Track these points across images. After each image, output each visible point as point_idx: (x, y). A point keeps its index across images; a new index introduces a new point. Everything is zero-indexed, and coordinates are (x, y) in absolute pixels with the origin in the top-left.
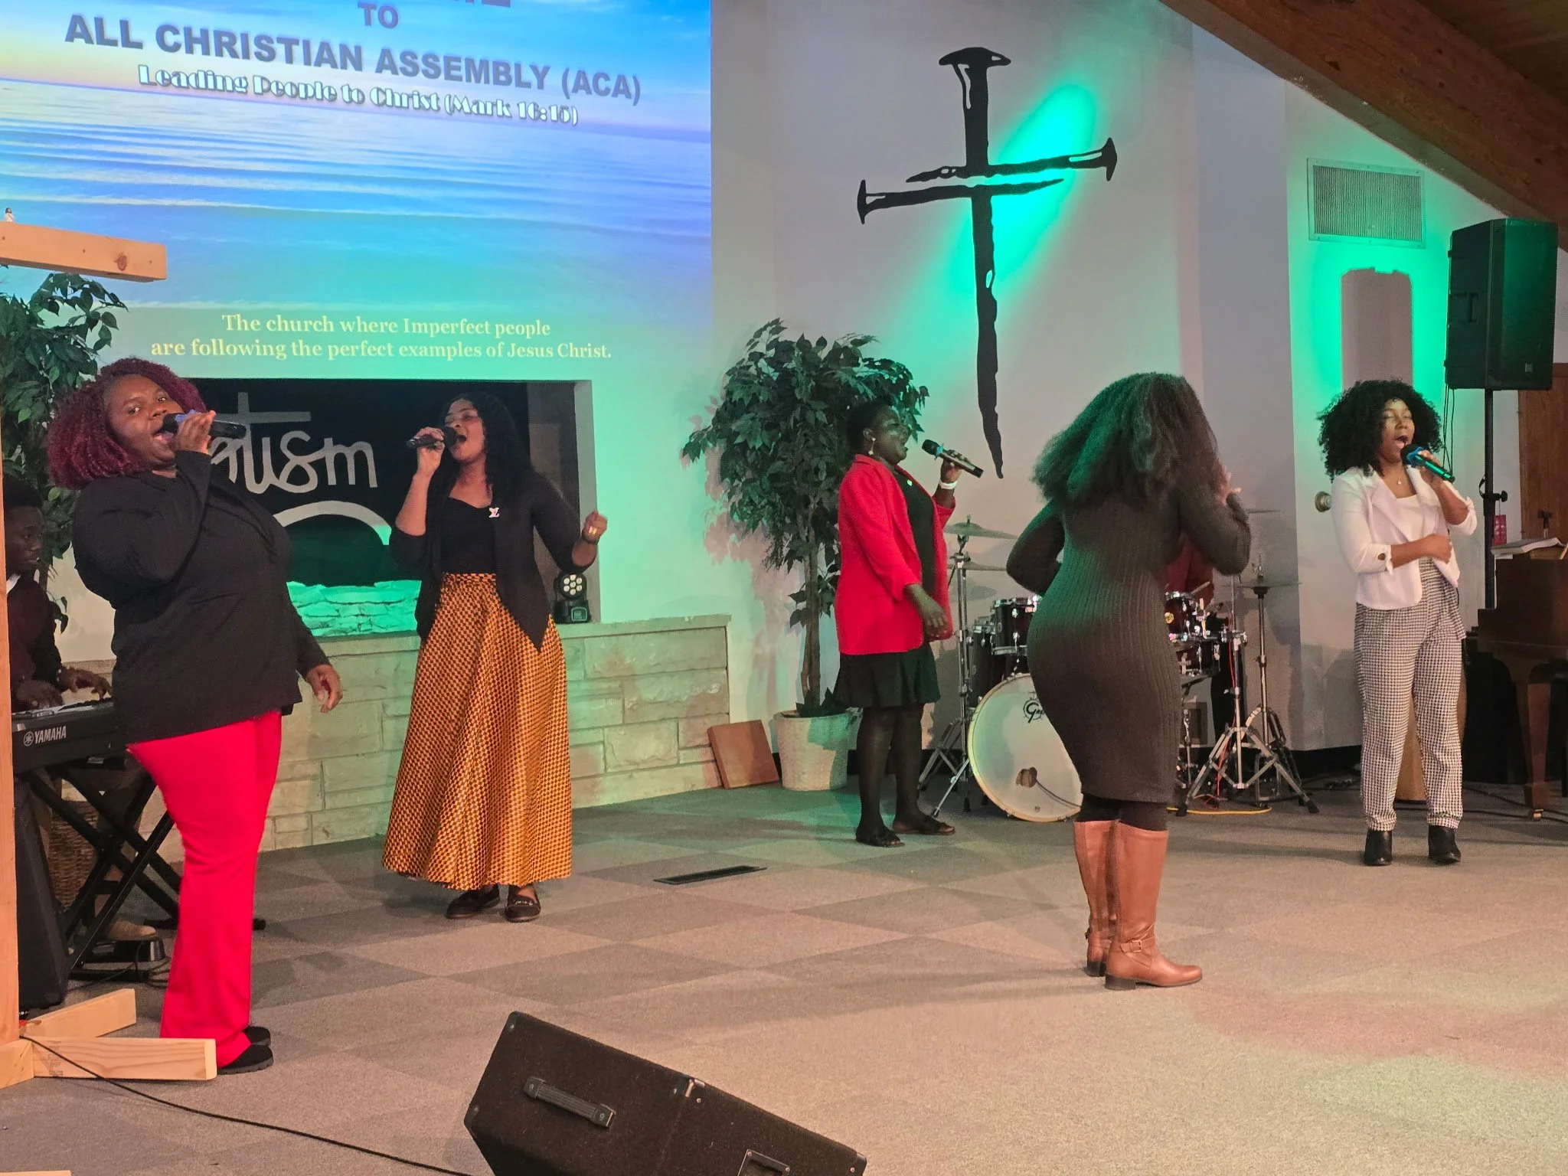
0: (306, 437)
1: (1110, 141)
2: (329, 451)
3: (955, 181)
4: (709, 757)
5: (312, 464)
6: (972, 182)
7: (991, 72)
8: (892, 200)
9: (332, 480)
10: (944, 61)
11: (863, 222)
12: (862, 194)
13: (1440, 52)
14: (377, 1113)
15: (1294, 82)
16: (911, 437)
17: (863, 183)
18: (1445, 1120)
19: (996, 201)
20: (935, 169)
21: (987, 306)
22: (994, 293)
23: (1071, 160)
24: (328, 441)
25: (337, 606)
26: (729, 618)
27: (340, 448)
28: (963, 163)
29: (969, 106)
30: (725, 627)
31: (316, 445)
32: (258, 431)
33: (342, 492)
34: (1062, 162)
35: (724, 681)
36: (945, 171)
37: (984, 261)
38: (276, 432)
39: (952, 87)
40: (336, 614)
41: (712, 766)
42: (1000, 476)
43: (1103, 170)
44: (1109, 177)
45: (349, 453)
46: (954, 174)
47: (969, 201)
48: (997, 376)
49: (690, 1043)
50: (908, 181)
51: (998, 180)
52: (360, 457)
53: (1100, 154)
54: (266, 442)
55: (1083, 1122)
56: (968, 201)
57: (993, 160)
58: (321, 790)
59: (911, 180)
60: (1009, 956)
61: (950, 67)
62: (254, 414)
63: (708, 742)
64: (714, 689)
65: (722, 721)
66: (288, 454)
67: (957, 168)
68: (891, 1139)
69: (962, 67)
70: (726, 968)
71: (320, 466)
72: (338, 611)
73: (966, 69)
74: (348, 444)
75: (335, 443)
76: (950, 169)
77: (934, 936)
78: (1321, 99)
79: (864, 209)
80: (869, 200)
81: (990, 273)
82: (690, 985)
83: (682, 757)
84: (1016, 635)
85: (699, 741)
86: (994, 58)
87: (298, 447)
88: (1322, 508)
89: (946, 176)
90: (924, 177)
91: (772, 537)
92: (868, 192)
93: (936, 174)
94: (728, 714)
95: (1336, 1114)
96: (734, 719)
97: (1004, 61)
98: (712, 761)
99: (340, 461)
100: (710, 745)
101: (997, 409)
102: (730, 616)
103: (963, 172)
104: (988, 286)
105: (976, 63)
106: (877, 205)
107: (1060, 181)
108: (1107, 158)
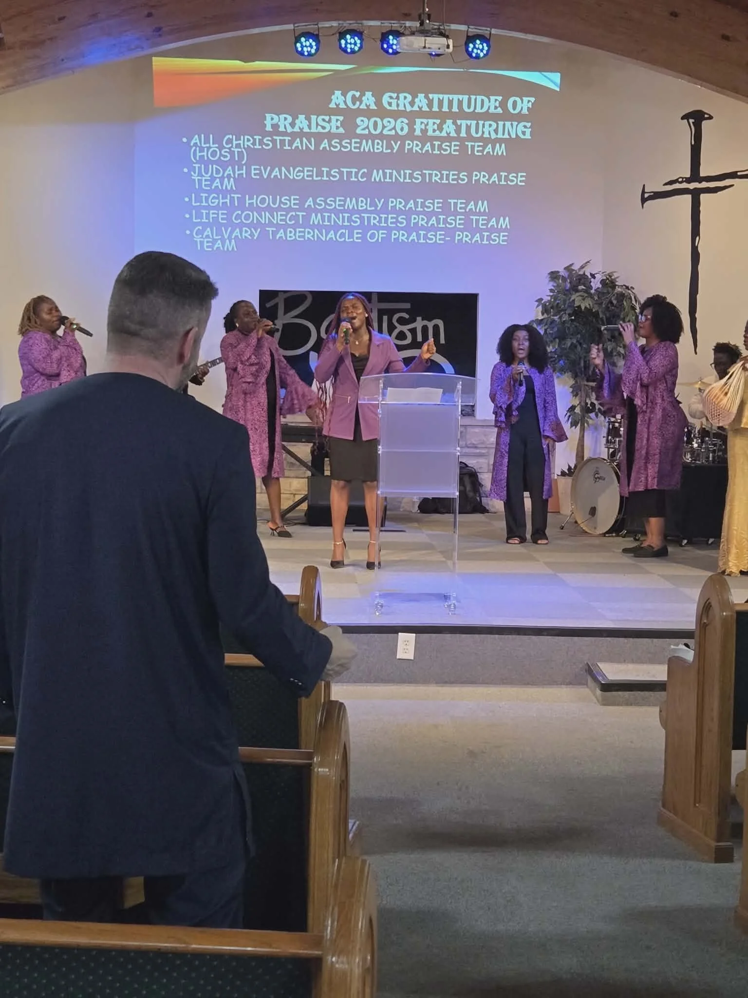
0: (407, 316)
2: (419, 323)
3: (685, 185)
5: (409, 330)
6: (693, 186)
7: (705, 124)
8: (657, 195)
9: (420, 339)
10: (683, 118)
11: (643, 207)
12: (643, 192)
17: (644, 185)
19: (703, 197)
20: (676, 178)
21: (695, 257)
23: (739, 174)
24: (419, 319)
27: (425, 322)
28: (688, 175)
29: (693, 143)
31: (413, 320)
32: (381, 313)
34: (733, 175)
36: (681, 180)
37: (695, 232)
38: (391, 313)
39: (685, 131)
42: (695, 354)
45: (430, 325)
46: (685, 181)
48: (698, 296)
50: (664, 185)
51: (704, 185)
52: (436, 328)
54: (385, 318)
56: (688, 197)
57: (703, 174)
59: (666, 184)
61: (686, 120)
62: (380, 304)
66: (396, 324)
67: (685, 178)
69: (691, 121)
71: (413, 331)
73: (693, 123)
74: (430, 320)
75: (422, 320)
76: (683, 178)
79: (644, 200)
80: (646, 195)
81: (698, 238)
86: (706, 116)
87: (402, 321)
89: (681, 183)
90: (671, 183)
92: (646, 191)
93: (676, 181)
97: (711, 118)
99: (425, 329)
101: (696, 315)
103: (688, 181)
104: (696, 245)
105: (697, 118)
106: (651, 198)
107: (732, 185)
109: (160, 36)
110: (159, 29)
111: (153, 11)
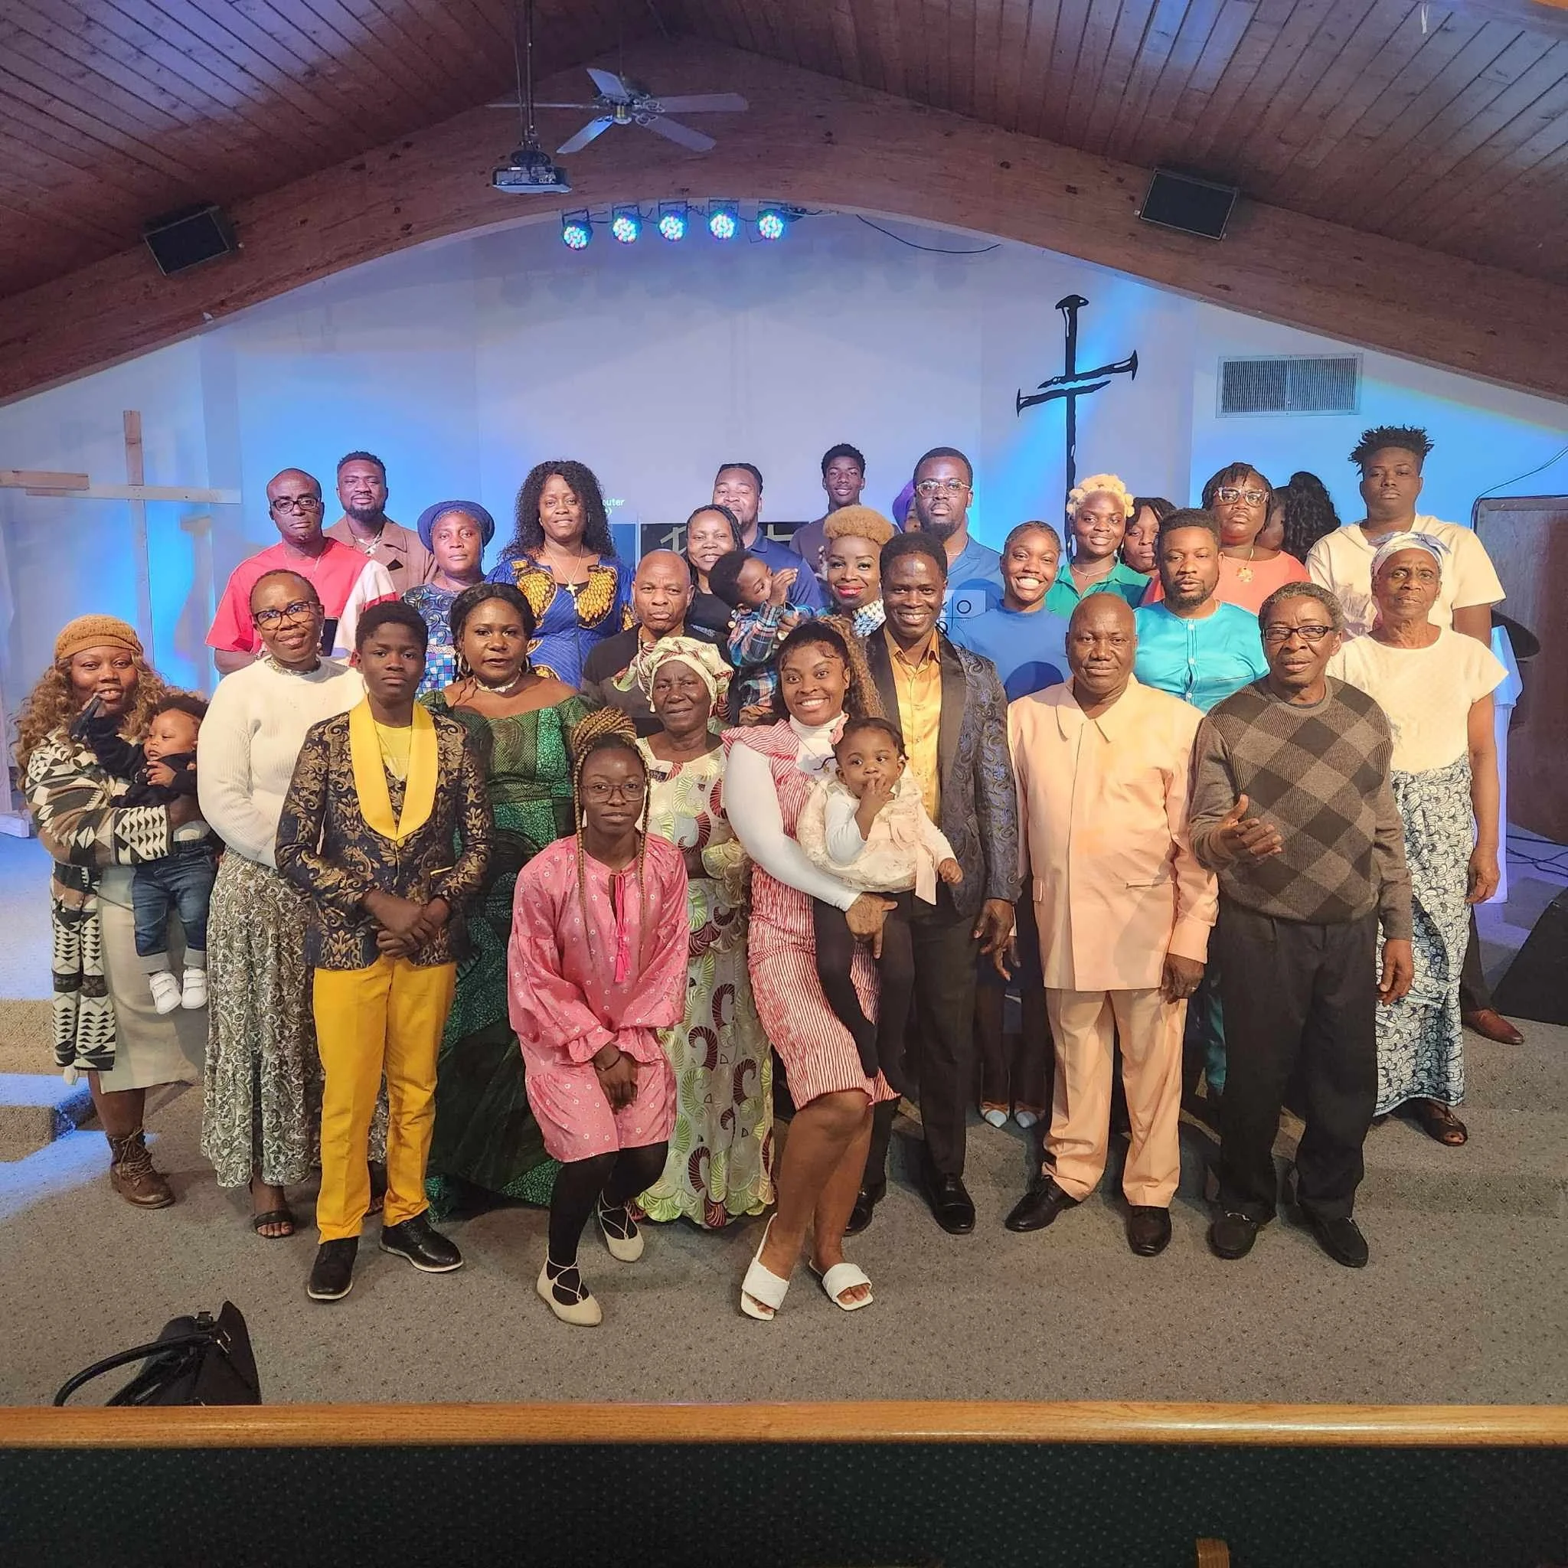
1: (1135, 352)
3: (1060, 386)
6: (1068, 386)
7: (1079, 310)
8: (1033, 400)
10: (1057, 306)
11: (1018, 415)
12: (1019, 398)
17: (1020, 391)
19: (1078, 398)
20: (1050, 379)
21: (1071, 470)
23: (1114, 367)
28: (1064, 374)
29: (1068, 337)
34: (1110, 369)
36: (1055, 380)
37: (1071, 441)
39: (1060, 324)
43: (1131, 373)
44: (1133, 377)
46: (1059, 382)
47: (1064, 399)
50: (1038, 388)
51: (1080, 383)
53: (1129, 362)
57: (1078, 371)
61: (1060, 310)
67: (1061, 377)
69: (1066, 309)
73: (1068, 311)
76: (1057, 378)
79: (1019, 407)
80: (1021, 402)
86: (1082, 301)
89: (1055, 383)
90: (1045, 385)
92: (1021, 396)
93: (1050, 383)
97: (1086, 303)
103: (1063, 380)
104: (1072, 455)
105: (1072, 304)
106: (1027, 404)
107: (1109, 382)
108: (1132, 365)
109: (410, 234)
110: (409, 226)
111: (400, 205)
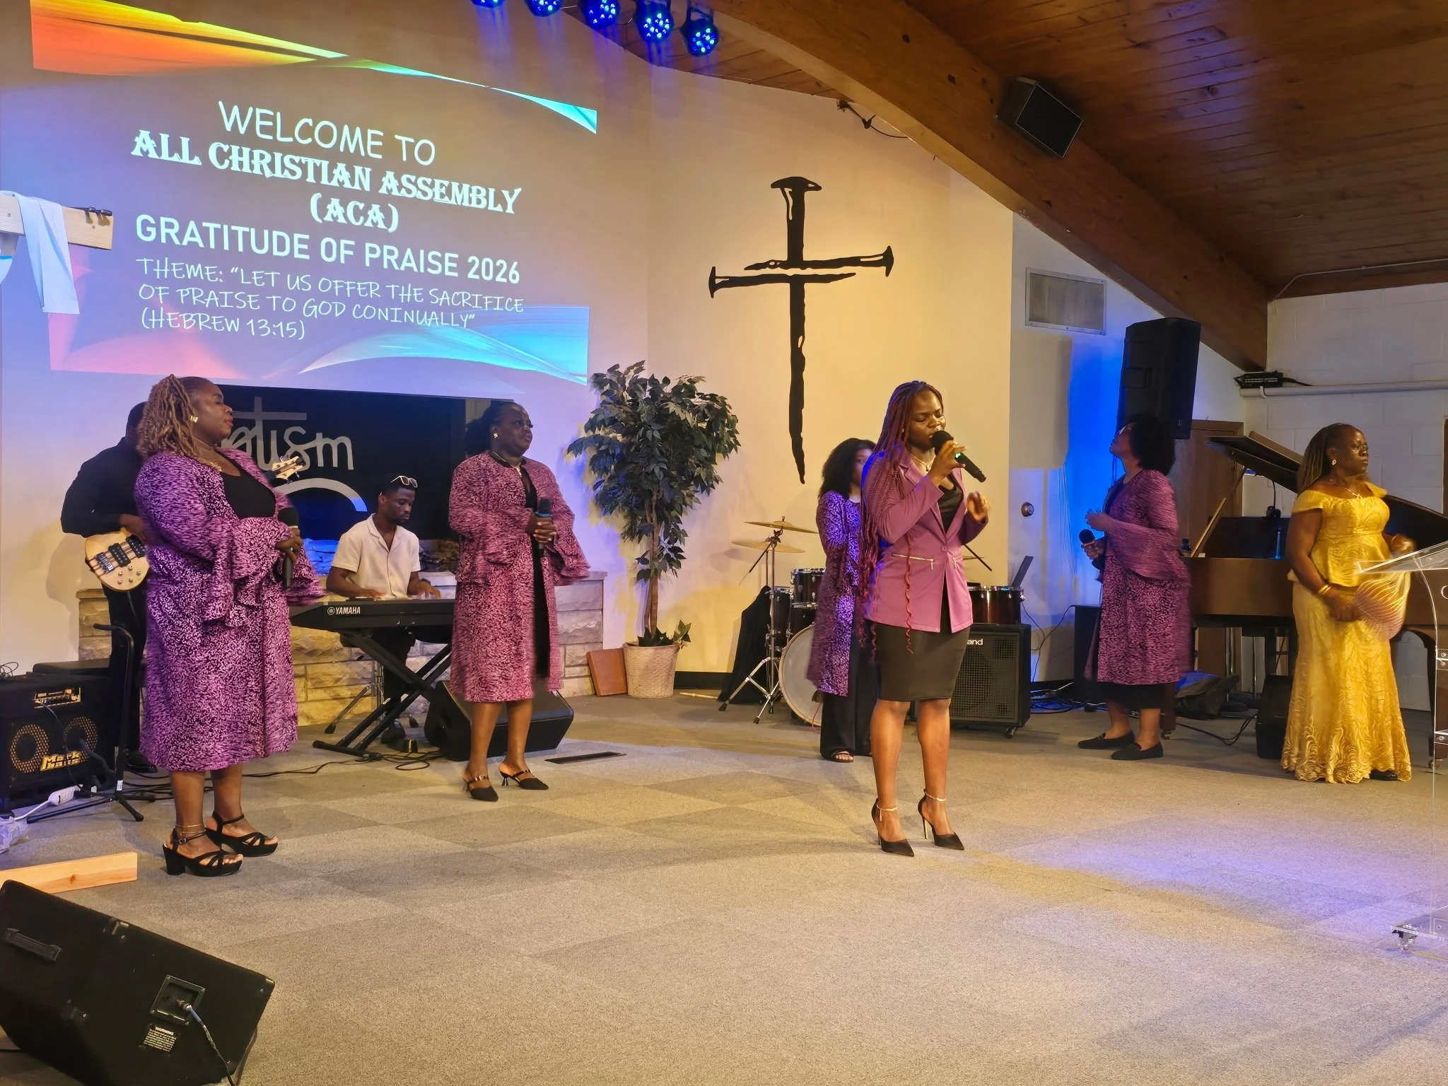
0: (303, 432)
1: (889, 248)
2: (319, 442)
3: (779, 271)
4: (586, 673)
5: (307, 451)
6: (791, 272)
7: (808, 196)
8: (733, 282)
9: (321, 463)
10: (774, 185)
11: (712, 297)
12: (713, 276)
13: (1121, 197)
14: (341, 922)
15: (1019, 213)
16: (734, 449)
17: (714, 269)
18: (1100, 948)
19: (808, 287)
20: (764, 262)
21: (798, 362)
22: (804, 351)
23: (862, 260)
24: (319, 435)
25: (321, 554)
26: (605, 574)
27: (328, 441)
28: (784, 257)
29: (791, 218)
30: (602, 581)
31: (311, 437)
32: (268, 426)
33: (328, 472)
34: (855, 261)
35: (600, 620)
36: (772, 264)
37: (797, 327)
38: (281, 426)
39: (779, 205)
40: (320, 560)
41: (588, 679)
42: (803, 482)
43: (884, 269)
44: (887, 274)
45: (334, 444)
46: (779, 266)
47: (788, 285)
48: (804, 411)
49: (568, 878)
50: (746, 269)
51: (809, 271)
52: (342, 448)
53: (882, 257)
54: (274, 433)
55: (847, 943)
56: (785, 288)
57: (808, 256)
58: (304, 687)
59: (747, 268)
60: (798, 822)
61: (779, 190)
62: (265, 413)
63: (586, 663)
64: (593, 625)
65: (598, 647)
66: (289, 443)
67: (780, 261)
68: (712, 951)
69: (787, 190)
70: (595, 825)
71: (312, 452)
72: (321, 558)
73: (790, 192)
74: (334, 438)
75: (324, 437)
76: (776, 262)
77: (745, 806)
78: (1037, 227)
79: (713, 287)
80: (718, 281)
81: (801, 338)
82: (570, 838)
83: (567, 673)
84: (814, 594)
85: (580, 661)
86: (810, 185)
87: (297, 439)
88: (1027, 514)
89: (773, 266)
90: (757, 266)
91: (629, 517)
92: (716, 275)
93: (765, 265)
94: (602, 643)
95: (1025, 942)
96: (606, 646)
97: (817, 188)
98: (589, 676)
99: (327, 450)
100: (588, 665)
101: (802, 435)
102: (606, 573)
103: (784, 265)
104: (799, 346)
105: (797, 188)
106: (723, 285)
107: (854, 274)
108: (887, 260)
